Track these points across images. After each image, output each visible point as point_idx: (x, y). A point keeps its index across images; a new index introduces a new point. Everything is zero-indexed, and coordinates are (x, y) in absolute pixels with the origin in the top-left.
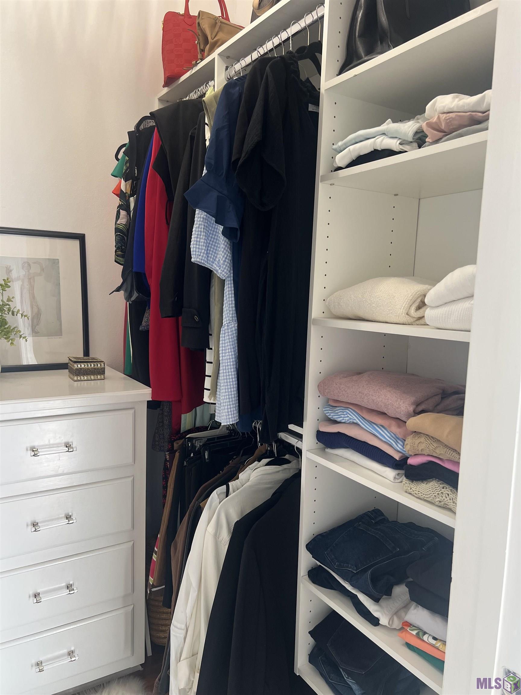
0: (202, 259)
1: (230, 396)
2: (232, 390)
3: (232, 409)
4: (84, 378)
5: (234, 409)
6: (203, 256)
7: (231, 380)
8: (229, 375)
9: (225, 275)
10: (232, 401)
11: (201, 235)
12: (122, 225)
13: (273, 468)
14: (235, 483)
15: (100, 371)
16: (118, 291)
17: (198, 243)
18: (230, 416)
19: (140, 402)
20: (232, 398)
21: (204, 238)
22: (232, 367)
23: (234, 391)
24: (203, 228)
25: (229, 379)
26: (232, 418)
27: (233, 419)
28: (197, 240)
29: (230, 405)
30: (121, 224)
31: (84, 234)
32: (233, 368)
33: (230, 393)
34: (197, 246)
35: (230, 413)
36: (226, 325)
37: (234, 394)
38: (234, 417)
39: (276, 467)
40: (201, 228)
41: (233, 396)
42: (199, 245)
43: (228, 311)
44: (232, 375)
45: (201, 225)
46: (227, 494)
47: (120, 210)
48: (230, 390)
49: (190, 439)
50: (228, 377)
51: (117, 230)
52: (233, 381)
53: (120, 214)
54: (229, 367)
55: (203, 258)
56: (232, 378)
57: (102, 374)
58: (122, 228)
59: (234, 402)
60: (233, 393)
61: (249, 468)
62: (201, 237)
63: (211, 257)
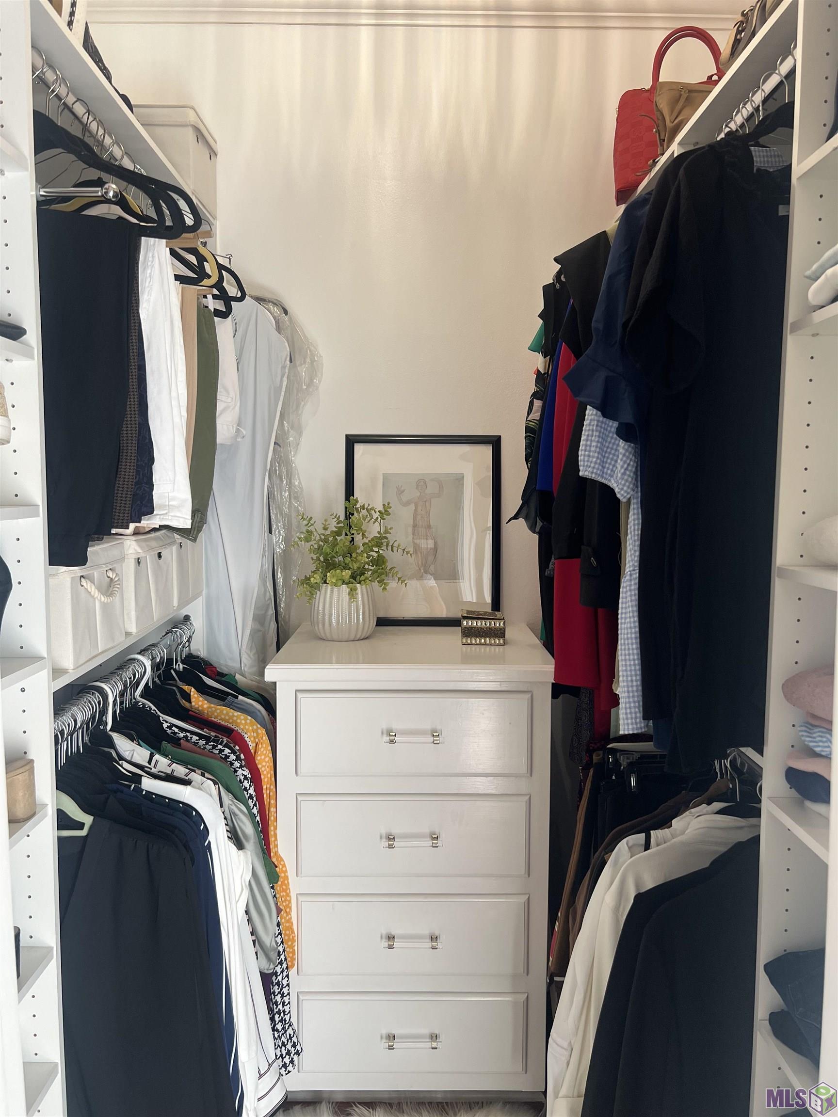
0: (592, 473)
1: (630, 689)
2: (634, 678)
3: (633, 710)
4: (476, 642)
5: (637, 710)
6: (594, 468)
7: (632, 663)
8: (629, 655)
9: (625, 495)
10: (633, 697)
11: (592, 436)
12: (535, 421)
13: (728, 820)
14: (661, 833)
15: (497, 633)
16: (517, 519)
17: (588, 448)
18: (629, 721)
19: (540, 682)
20: (633, 691)
21: (596, 440)
22: (634, 641)
23: (636, 681)
24: (595, 425)
25: (630, 660)
26: (632, 724)
27: (635, 726)
28: (586, 443)
29: (630, 703)
30: (533, 421)
31: (500, 436)
32: (636, 643)
33: (630, 684)
34: (587, 453)
35: (629, 716)
36: (629, 573)
37: (637, 686)
38: (636, 724)
39: (734, 819)
40: (593, 425)
41: (635, 689)
42: (590, 451)
43: (633, 552)
44: (633, 654)
45: (594, 420)
46: (647, 846)
47: (534, 399)
48: (629, 678)
49: (614, 751)
50: (627, 657)
51: (528, 429)
52: (635, 665)
53: (533, 406)
54: (630, 641)
55: (595, 471)
56: (634, 660)
57: (502, 638)
58: (532, 425)
59: (636, 699)
60: (635, 684)
61: (690, 813)
62: (593, 438)
63: (608, 469)
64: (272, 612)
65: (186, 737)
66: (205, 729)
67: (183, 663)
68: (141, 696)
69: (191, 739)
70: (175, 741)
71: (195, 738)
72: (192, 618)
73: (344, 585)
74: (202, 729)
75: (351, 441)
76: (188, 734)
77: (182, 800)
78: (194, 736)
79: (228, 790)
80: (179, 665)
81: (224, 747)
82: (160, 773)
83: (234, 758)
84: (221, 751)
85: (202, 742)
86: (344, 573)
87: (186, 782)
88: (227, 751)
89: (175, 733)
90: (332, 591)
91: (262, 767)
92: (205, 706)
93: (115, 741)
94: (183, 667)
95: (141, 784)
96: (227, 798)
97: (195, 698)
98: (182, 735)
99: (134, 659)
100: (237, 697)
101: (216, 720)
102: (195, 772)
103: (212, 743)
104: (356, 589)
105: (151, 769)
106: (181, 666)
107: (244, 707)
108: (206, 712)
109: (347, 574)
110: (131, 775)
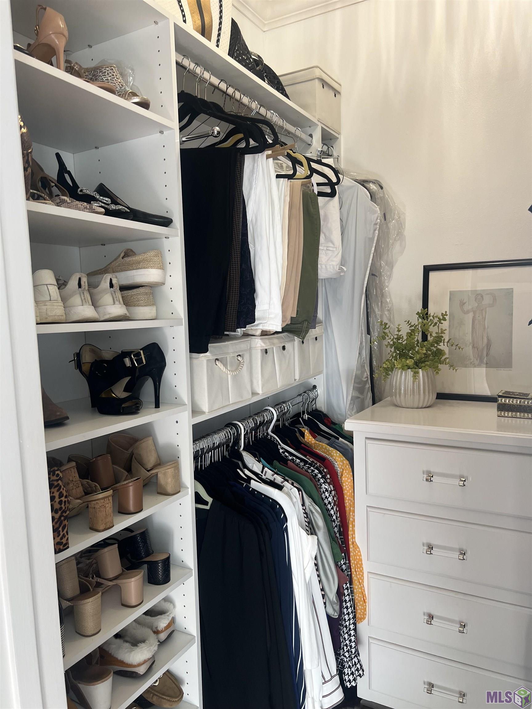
4: (508, 415)
64: (369, 386)
65: (293, 459)
66: (308, 456)
67: (308, 414)
68: (272, 432)
69: (296, 461)
70: (284, 461)
71: (298, 461)
72: (317, 388)
73: (409, 370)
74: (305, 456)
75: (427, 270)
76: (294, 458)
77: (272, 497)
78: (297, 460)
79: (310, 496)
80: (305, 415)
81: (315, 469)
82: (267, 479)
83: (320, 476)
84: (313, 471)
85: (302, 464)
86: (408, 362)
87: (280, 487)
88: (316, 471)
89: (287, 456)
90: (402, 373)
91: (345, 485)
92: (313, 442)
93: (244, 457)
94: (308, 417)
95: (250, 484)
96: (308, 501)
97: (307, 436)
98: (290, 458)
99: (267, 410)
100: (338, 439)
101: (318, 451)
102: (288, 482)
103: (308, 465)
104: (418, 373)
105: (262, 476)
106: (307, 416)
107: (341, 446)
108: (313, 445)
109: (410, 362)
110: (246, 478)
